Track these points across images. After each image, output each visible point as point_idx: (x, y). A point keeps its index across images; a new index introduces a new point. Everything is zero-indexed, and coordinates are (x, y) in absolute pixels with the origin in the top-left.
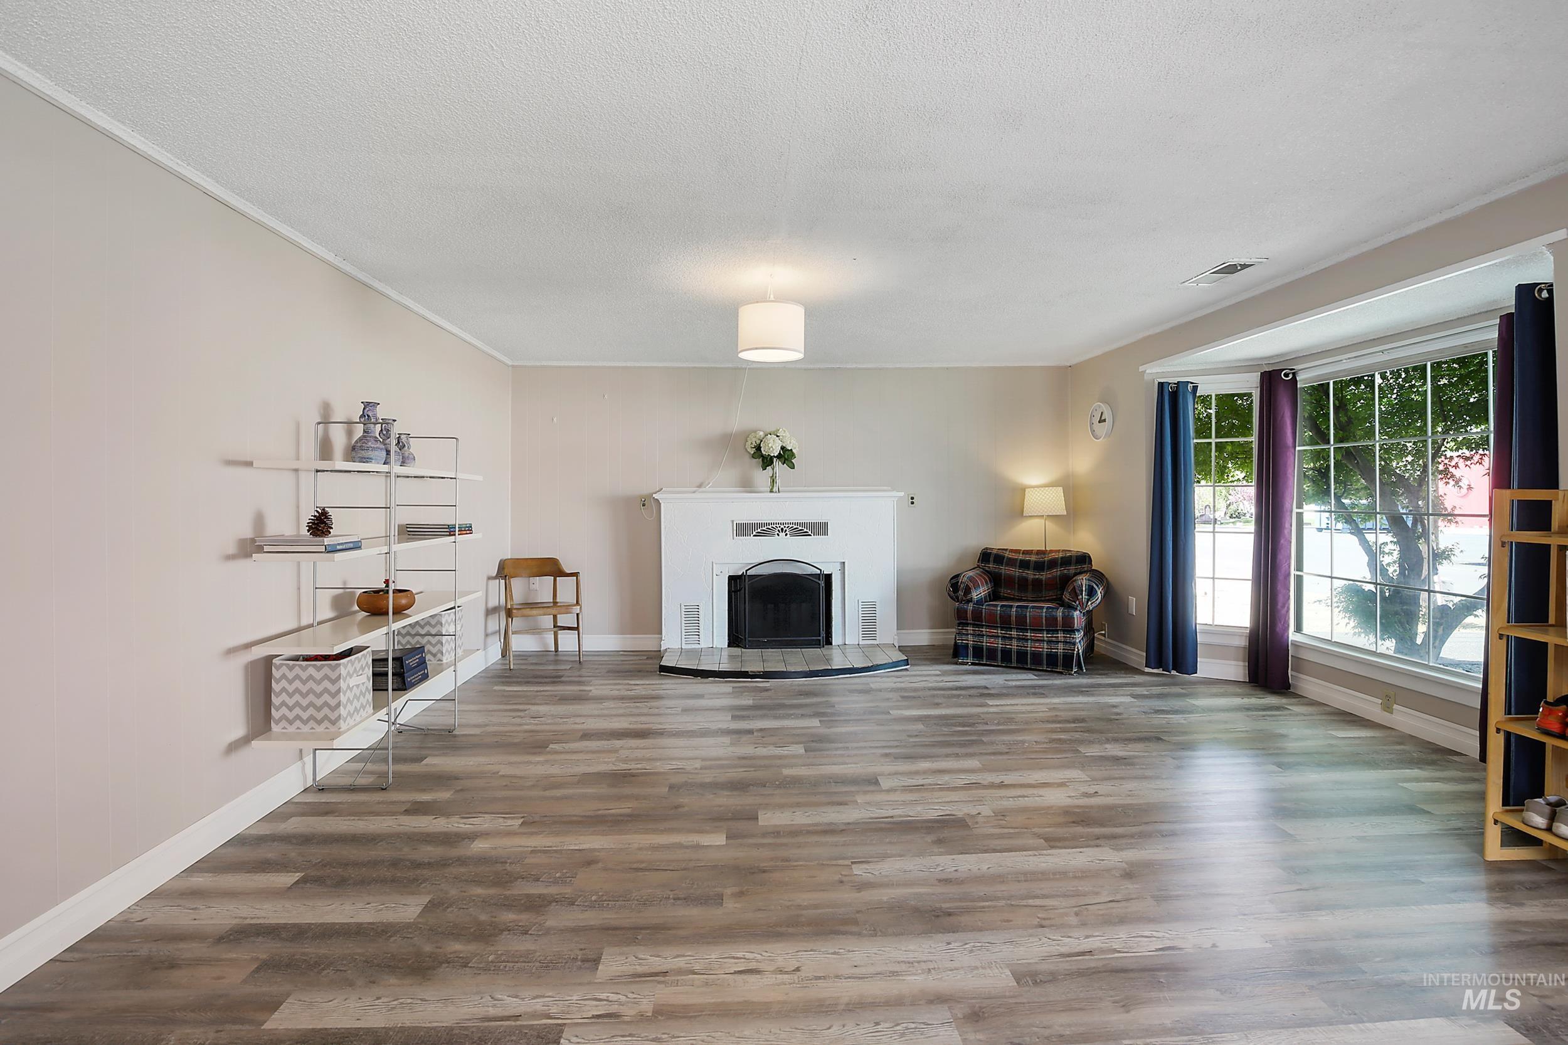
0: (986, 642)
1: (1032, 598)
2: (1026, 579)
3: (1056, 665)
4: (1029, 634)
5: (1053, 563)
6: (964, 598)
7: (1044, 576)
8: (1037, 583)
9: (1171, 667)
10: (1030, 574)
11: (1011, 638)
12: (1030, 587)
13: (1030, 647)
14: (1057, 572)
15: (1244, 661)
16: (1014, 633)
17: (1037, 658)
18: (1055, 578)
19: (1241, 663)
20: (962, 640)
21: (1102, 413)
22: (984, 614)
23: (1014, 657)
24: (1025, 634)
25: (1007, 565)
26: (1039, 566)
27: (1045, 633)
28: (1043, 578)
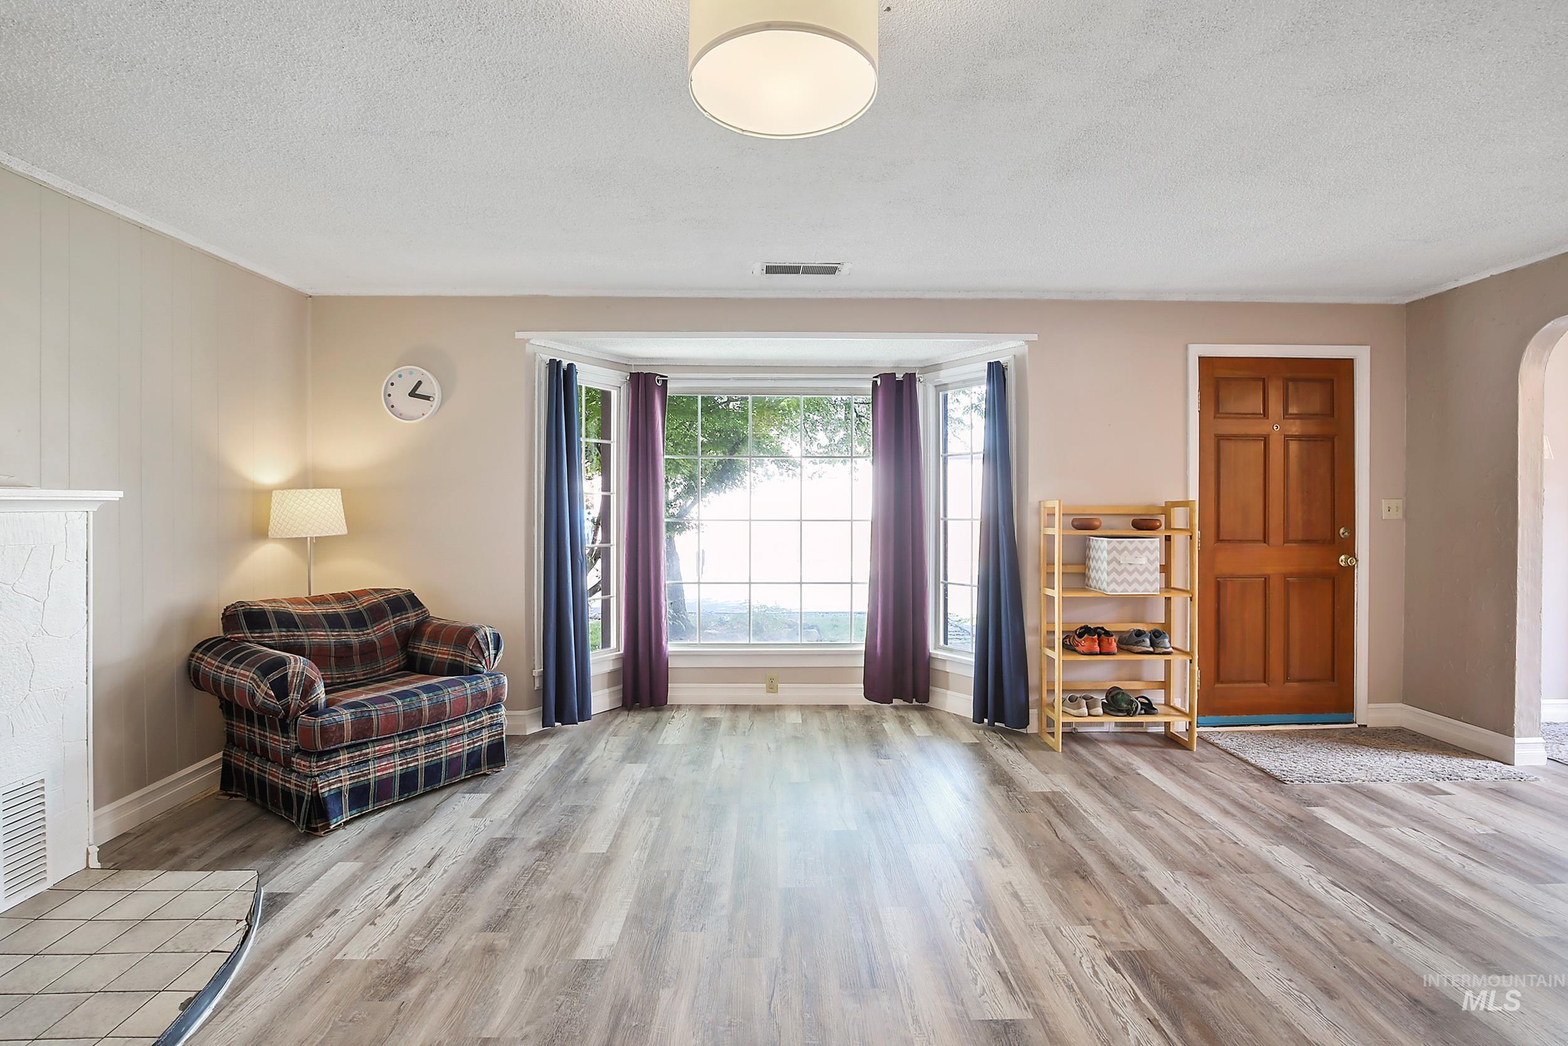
0: (374, 772)
1: (364, 675)
2: (348, 647)
3: (478, 765)
4: (444, 732)
5: (377, 613)
6: (303, 704)
7: (373, 634)
8: (368, 651)
9: (554, 720)
10: (352, 637)
11: (414, 750)
12: (357, 658)
13: (445, 752)
14: (390, 624)
15: (608, 687)
16: (421, 738)
17: (454, 763)
18: (388, 636)
19: (607, 691)
20: (330, 785)
21: (420, 383)
22: (375, 722)
23: (421, 779)
24: (438, 733)
25: (307, 627)
26: (358, 620)
27: (465, 721)
28: (372, 637)
